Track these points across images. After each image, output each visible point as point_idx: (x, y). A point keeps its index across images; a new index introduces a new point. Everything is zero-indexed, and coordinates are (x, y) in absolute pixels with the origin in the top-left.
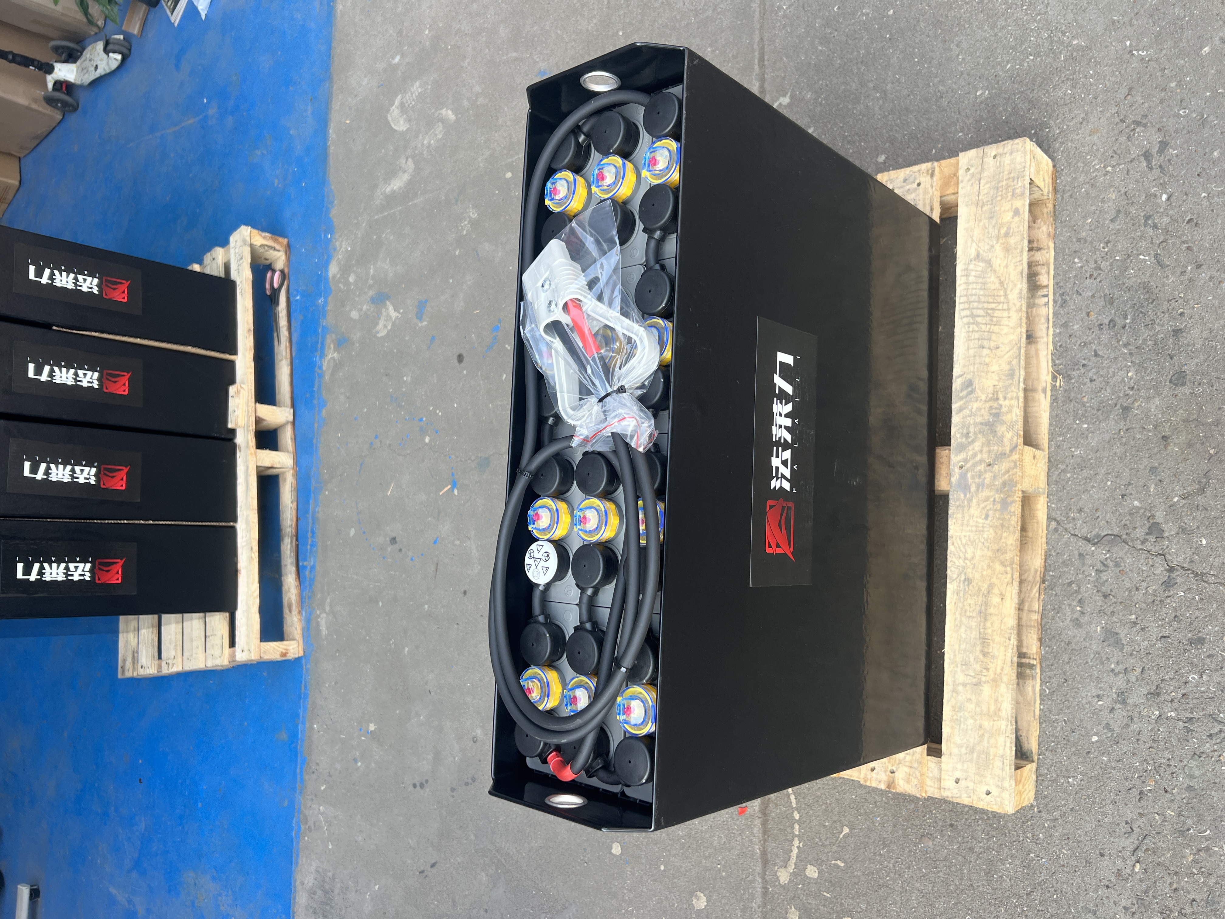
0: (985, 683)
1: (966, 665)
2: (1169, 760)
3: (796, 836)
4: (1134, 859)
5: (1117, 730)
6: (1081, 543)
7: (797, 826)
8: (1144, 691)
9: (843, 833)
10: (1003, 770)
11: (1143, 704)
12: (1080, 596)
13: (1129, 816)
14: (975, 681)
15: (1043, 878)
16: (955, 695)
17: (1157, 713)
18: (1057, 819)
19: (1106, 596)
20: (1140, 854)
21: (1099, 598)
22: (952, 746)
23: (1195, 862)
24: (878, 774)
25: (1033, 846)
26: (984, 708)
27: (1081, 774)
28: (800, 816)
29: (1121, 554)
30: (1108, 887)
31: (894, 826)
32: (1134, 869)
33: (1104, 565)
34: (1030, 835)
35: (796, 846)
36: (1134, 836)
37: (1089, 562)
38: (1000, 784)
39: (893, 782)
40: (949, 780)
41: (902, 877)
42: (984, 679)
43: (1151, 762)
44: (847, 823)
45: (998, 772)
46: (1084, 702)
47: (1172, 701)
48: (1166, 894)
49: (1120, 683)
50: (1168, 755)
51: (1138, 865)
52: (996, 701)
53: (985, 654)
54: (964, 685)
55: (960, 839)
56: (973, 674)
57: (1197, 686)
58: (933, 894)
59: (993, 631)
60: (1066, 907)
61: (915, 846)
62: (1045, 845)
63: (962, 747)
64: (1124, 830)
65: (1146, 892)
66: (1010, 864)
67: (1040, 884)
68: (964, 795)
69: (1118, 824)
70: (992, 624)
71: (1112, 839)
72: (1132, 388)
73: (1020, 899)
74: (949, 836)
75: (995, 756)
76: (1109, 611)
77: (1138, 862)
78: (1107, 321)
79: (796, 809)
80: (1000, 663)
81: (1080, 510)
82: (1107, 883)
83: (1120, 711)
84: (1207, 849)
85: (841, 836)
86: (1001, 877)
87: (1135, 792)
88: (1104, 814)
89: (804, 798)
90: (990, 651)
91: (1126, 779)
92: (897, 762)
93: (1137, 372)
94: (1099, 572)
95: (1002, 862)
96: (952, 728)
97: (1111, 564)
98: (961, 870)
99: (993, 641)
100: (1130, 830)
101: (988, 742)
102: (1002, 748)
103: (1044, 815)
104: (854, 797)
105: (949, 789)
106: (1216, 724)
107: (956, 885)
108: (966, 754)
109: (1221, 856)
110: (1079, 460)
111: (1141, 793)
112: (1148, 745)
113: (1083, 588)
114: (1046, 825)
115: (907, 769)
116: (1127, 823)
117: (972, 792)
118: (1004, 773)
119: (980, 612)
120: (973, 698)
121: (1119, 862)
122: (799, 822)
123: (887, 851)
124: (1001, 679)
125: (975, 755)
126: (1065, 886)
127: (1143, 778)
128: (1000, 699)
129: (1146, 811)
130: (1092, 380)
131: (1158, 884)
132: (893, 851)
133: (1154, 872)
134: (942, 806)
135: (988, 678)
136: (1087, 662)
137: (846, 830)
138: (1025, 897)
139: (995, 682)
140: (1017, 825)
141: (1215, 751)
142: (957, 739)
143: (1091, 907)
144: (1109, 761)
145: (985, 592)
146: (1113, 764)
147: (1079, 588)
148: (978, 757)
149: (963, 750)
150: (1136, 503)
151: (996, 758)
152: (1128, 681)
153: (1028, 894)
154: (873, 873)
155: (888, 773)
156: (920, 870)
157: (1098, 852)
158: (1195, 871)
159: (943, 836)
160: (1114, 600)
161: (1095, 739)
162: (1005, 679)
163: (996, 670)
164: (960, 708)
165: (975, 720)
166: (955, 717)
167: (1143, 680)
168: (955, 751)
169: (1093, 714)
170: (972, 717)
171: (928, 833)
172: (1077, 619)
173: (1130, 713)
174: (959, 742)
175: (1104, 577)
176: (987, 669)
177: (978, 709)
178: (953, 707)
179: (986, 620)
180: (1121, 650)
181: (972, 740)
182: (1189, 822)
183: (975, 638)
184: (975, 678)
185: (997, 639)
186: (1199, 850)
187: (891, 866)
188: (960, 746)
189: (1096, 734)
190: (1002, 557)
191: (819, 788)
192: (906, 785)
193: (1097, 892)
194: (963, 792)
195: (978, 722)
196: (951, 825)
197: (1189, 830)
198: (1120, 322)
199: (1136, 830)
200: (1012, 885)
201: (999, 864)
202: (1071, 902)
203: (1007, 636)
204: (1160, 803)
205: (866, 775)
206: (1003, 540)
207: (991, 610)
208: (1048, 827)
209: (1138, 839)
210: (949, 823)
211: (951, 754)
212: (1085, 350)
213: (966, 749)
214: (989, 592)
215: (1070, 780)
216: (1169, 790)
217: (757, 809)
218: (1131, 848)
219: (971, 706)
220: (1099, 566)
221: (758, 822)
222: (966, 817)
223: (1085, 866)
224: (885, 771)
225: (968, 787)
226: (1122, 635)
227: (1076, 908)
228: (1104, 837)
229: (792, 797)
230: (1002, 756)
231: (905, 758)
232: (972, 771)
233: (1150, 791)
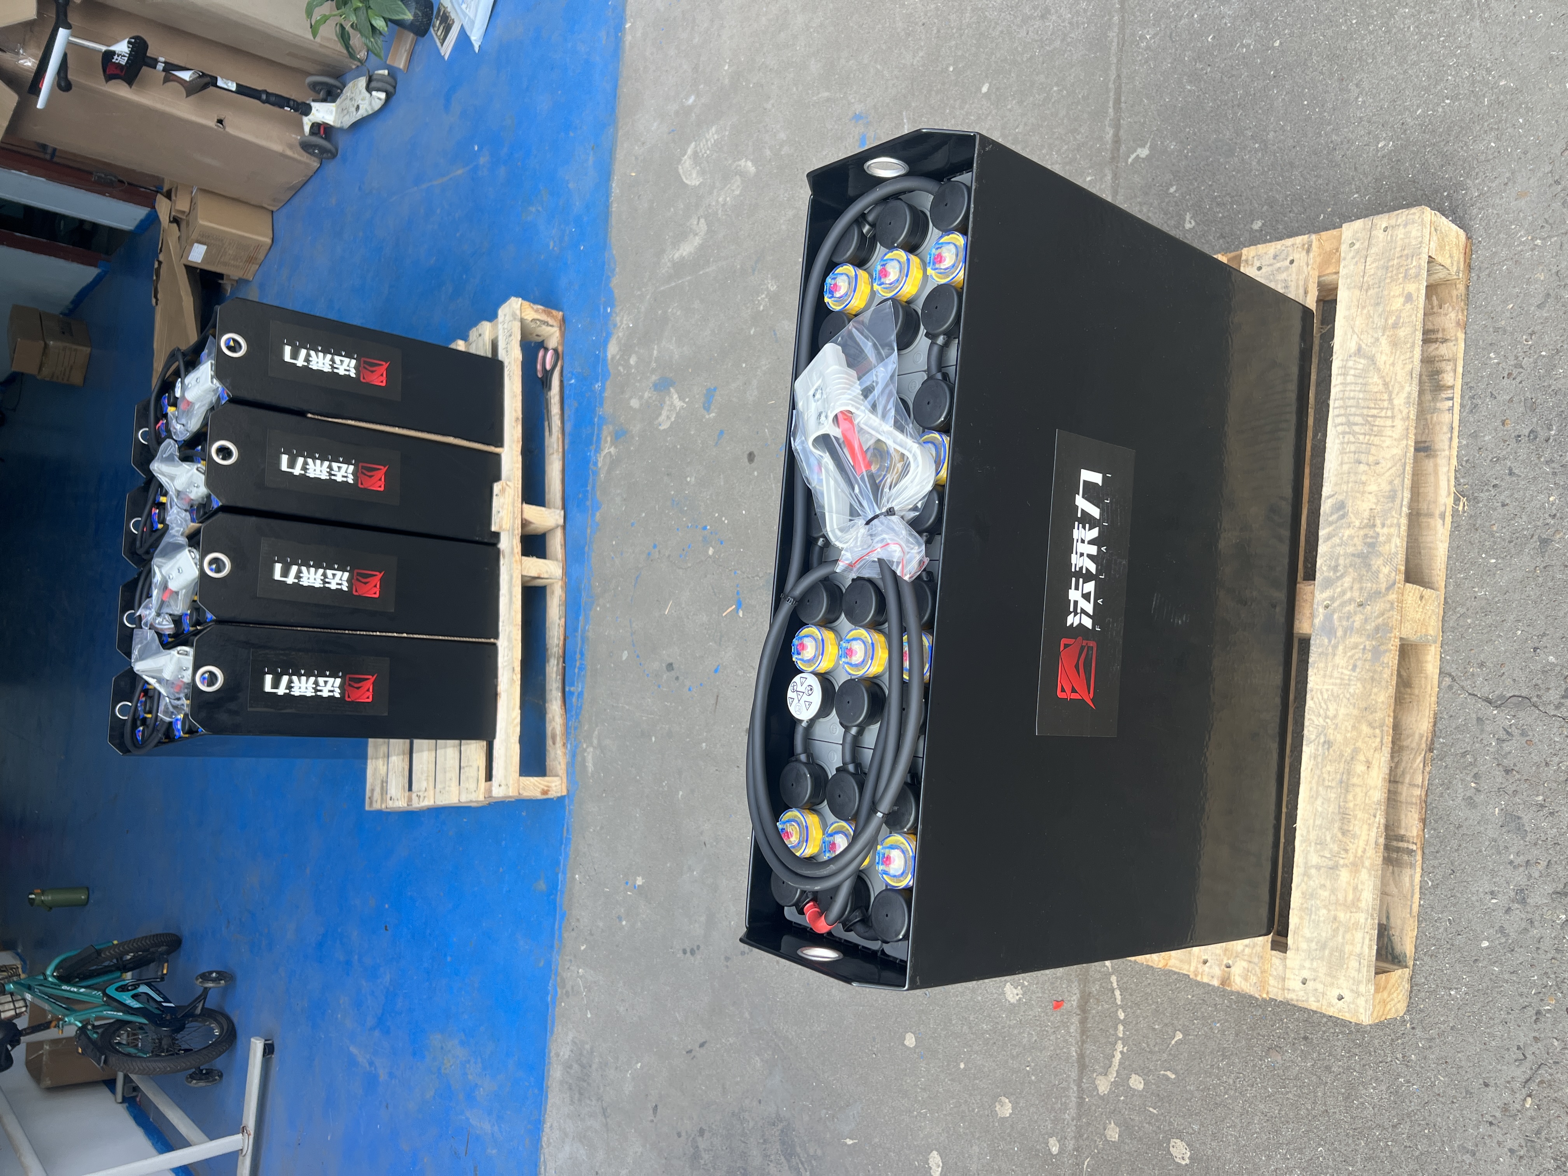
0: (1343, 866)
1: (1321, 844)
3: (1120, 1039)
4: (1525, 1092)
5: (1513, 935)
6: (1480, 704)
7: (1121, 1028)
8: (1549, 889)
9: (1176, 1039)
10: (1359, 971)
11: (1547, 905)
12: (1475, 770)
13: (1522, 1040)
14: (1331, 863)
15: (1413, 1108)
16: (1306, 879)
17: (1564, 917)
18: (1434, 1039)
19: (1507, 771)
20: (1533, 1086)
21: (1499, 773)
22: (1300, 939)
24: (1211, 967)
25: (1403, 1069)
26: (1341, 896)
27: (1466, 985)
28: (1126, 1016)
29: (1530, 720)
30: (1491, 1124)
31: (1237, 1035)
32: (1523, 1105)
33: (1508, 733)
34: (1400, 1056)
35: (1119, 1050)
36: (1527, 1064)
37: (1489, 729)
38: (1355, 988)
39: (1229, 978)
40: (1294, 979)
41: (1243, 1096)
42: (1341, 862)
43: (1553, 976)
44: (1180, 1027)
45: (1354, 974)
46: (1474, 899)
48: (1562, 1137)
49: (1519, 878)
51: (1529, 1100)
52: (1355, 889)
53: (1344, 833)
54: (1318, 868)
55: (1315, 1055)
56: (1329, 856)
58: (1280, 1118)
59: (1355, 805)
60: (1439, 1144)
61: (1261, 1060)
62: (1418, 1068)
63: (1312, 941)
64: (1514, 1057)
65: (1538, 1133)
66: (1374, 1088)
67: (1409, 1115)
68: (1312, 999)
69: (1508, 1049)
70: (1354, 797)
71: (1499, 1067)
72: (1554, 516)
73: (1384, 1132)
74: (1302, 1051)
75: (1351, 954)
76: (1511, 789)
77: (1530, 1096)
78: (1526, 432)
79: (1122, 1007)
80: (1362, 844)
81: (1482, 665)
82: (1491, 1119)
83: (1518, 912)
85: (1173, 1042)
86: (1363, 1104)
87: (1531, 1012)
88: (1492, 1036)
89: (1131, 995)
90: (1351, 828)
91: (1521, 995)
92: (1235, 955)
93: (1561, 496)
94: (1500, 741)
95: (1365, 1085)
96: (1301, 918)
97: (1515, 732)
98: (1315, 1092)
99: (1355, 817)
100: (1522, 1057)
101: (1343, 938)
102: (1359, 946)
103: (1419, 1032)
104: (1190, 996)
105: (1294, 991)
107: (1307, 1109)
108: (1316, 950)
110: (1484, 602)
111: (1538, 1013)
112: (1549, 956)
113: (1480, 761)
114: (1420, 1045)
115: (1245, 964)
116: (1519, 1048)
117: (1321, 995)
118: (1361, 975)
119: (1341, 782)
120: (1328, 884)
121: (1506, 1095)
122: (1124, 1023)
123: (1227, 1063)
124: (1363, 863)
125: (1327, 952)
126: (1439, 1119)
127: (1541, 995)
128: (1360, 887)
129: (1542, 1036)
130: (1503, 505)
131: (1553, 1124)
132: (1233, 1064)
133: (1549, 1109)
134: (1295, 1014)
135: (1346, 861)
136: (1480, 851)
137: (1179, 1036)
138: (1390, 1130)
139: (1355, 867)
140: (1384, 1042)
142: (1307, 932)
143: (1470, 1146)
144: (1501, 972)
145: (1349, 758)
146: (1506, 977)
147: (1476, 760)
148: (1331, 954)
149: (1313, 945)
150: (1551, 659)
151: (1352, 957)
152: (1530, 876)
153: (1394, 1126)
154: (1209, 1089)
155: (1223, 967)
156: (1266, 1088)
157: (1481, 1081)
159: (1294, 1050)
160: (1518, 776)
161: (1485, 944)
162: (1367, 863)
163: (1356, 851)
164: (1312, 895)
165: (1329, 911)
166: (1305, 905)
167: (1548, 875)
168: (1304, 945)
169: (1485, 914)
170: (1325, 907)
171: (1276, 1046)
172: (1471, 798)
173: (1530, 916)
174: (1308, 935)
175: (1507, 746)
176: (1346, 851)
177: (1333, 898)
178: (1303, 893)
179: (1347, 791)
180: (1523, 838)
181: (1324, 934)
183: (1333, 813)
184: (1330, 859)
185: (1360, 815)
187: (1231, 1082)
188: (1309, 941)
189: (1487, 939)
190: (1370, 717)
192: (1243, 982)
193: (1478, 1128)
194: (1310, 995)
195: (1333, 913)
196: (1305, 1038)
198: (1542, 434)
199: (1530, 1057)
200: (1375, 1115)
201: (1361, 1088)
202: (1445, 1139)
203: (1372, 812)
204: (1560, 1027)
205: (1197, 968)
206: (1373, 697)
207: (1355, 780)
208: (1423, 1048)
209: (1531, 1069)
210: (1302, 1036)
211: (1298, 949)
212: (1498, 467)
213: (1317, 944)
214: (1352, 758)
215: (1452, 993)
217: (1075, 1004)
218: (1523, 1079)
219: (1325, 894)
220: (1502, 734)
221: (1075, 1020)
222: (1324, 1029)
223: (1465, 1098)
224: (1220, 965)
225: (1316, 990)
226: (1526, 819)
227: (1451, 1147)
228: (1491, 1064)
229: (1117, 993)
230: (1360, 955)
231: (1243, 950)
232: (1323, 971)
233: (1549, 1011)
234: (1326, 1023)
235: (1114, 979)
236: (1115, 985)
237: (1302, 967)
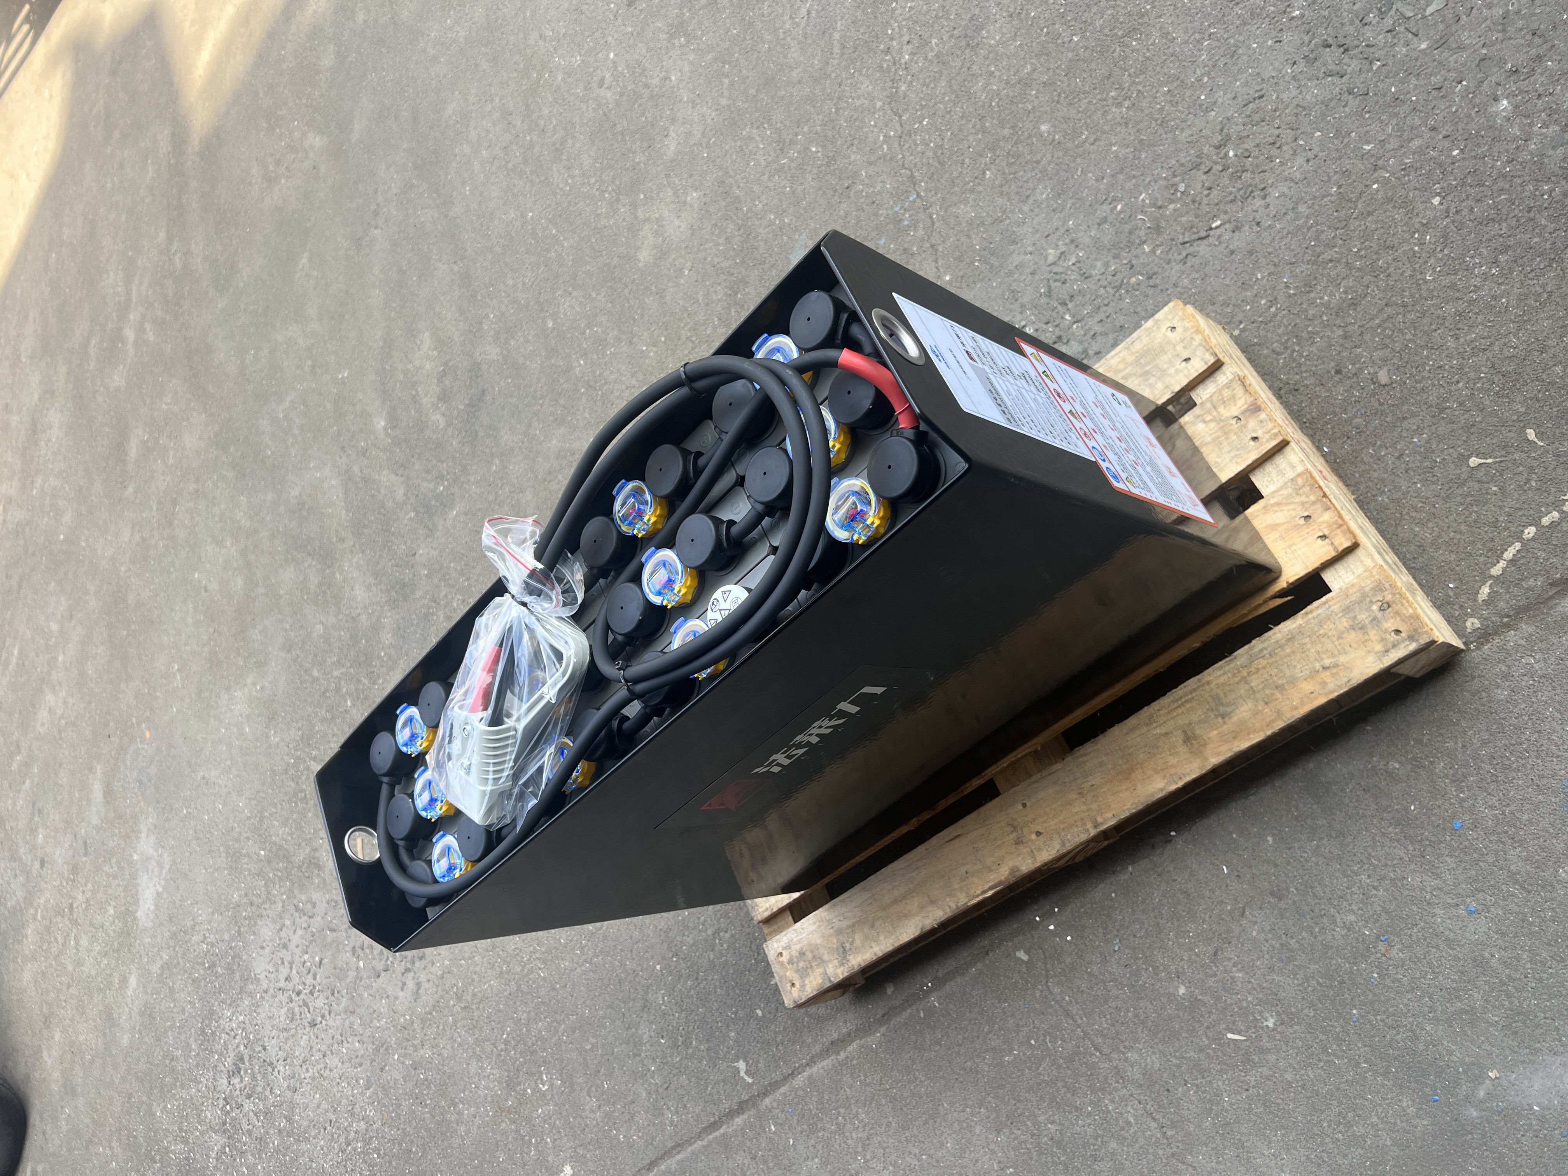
2: (1105, 287)
4: (1212, 233)
5: (1111, 337)
7: (1546, 521)
9: (1483, 461)
10: (1139, 338)
11: (1075, 340)
13: (1177, 267)
15: (1305, 267)
17: (1075, 326)
18: (1234, 305)
20: (1203, 234)
22: (1156, 392)
23: (1171, 201)
24: (1255, 431)
25: (1281, 298)
28: (1526, 527)
30: (1258, 224)
31: (1404, 418)
32: (1221, 225)
34: (1273, 309)
36: (1191, 250)
38: (1154, 328)
39: (1247, 410)
40: (1193, 367)
41: (1461, 365)
43: (1117, 295)
44: (1464, 469)
45: (1145, 339)
47: (1057, 326)
50: (1102, 291)
51: (1214, 226)
55: (1345, 354)
57: (1034, 323)
58: (1441, 324)
61: (1405, 383)
62: (1269, 292)
63: (1150, 384)
64: (1194, 259)
65: (1232, 201)
66: (1321, 298)
67: (1315, 263)
69: (1192, 266)
71: (1211, 258)
73: (1350, 261)
74: (1353, 364)
75: (1133, 353)
77: (1211, 229)
79: (1519, 538)
82: (1255, 227)
84: (1153, 205)
85: (1490, 461)
86: (1345, 292)
87: (1151, 282)
88: (1193, 281)
89: (1492, 540)
92: (1222, 424)
95: (1327, 306)
98: (1379, 326)
101: (1126, 368)
102: (1121, 355)
103: (1240, 316)
104: (1419, 486)
105: (1202, 359)
106: (1053, 288)
107: (1404, 316)
108: (1153, 376)
109: (1150, 195)
111: (1149, 278)
112: (1105, 308)
114: (1248, 307)
115: (1221, 410)
116: (1185, 263)
118: (1141, 334)
121: (1226, 237)
122: (1536, 523)
123: (1446, 402)
125: (1148, 368)
126: (1293, 247)
127: (1135, 288)
129: (1162, 262)
131: (1216, 201)
133: (1208, 213)
134: (1326, 397)
137: (1474, 461)
138: (1344, 260)
140: (1274, 326)
141: (1073, 271)
143: (1291, 216)
148: (1146, 364)
149: (1152, 380)
151: (1133, 350)
153: (1337, 261)
154: (1497, 393)
155: (1243, 422)
156: (1427, 357)
157: (1234, 256)
158: (1179, 194)
168: (1160, 385)
171: (1374, 383)
173: (1090, 340)
182: (1142, 233)
186: (1160, 207)
188: (1151, 386)
191: (1455, 532)
192: (1238, 397)
193: (1271, 225)
194: (1193, 347)
196: (1338, 372)
197: (1149, 228)
199: (1184, 253)
200: (1343, 278)
201: (1332, 305)
202: (1305, 230)
204: (1146, 261)
209: (1191, 245)
210: (1339, 376)
211: (1167, 387)
216: (1129, 266)
218: (1205, 242)
223: (1257, 252)
224: (1245, 426)
225: (1185, 347)
228: (1213, 265)
229: (1509, 554)
230: (1128, 348)
231: (1210, 421)
232: (1165, 358)
233: (1142, 275)
234: (1306, 371)
235: (1496, 570)
236: (1502, 564)
237: (1178, 371)
